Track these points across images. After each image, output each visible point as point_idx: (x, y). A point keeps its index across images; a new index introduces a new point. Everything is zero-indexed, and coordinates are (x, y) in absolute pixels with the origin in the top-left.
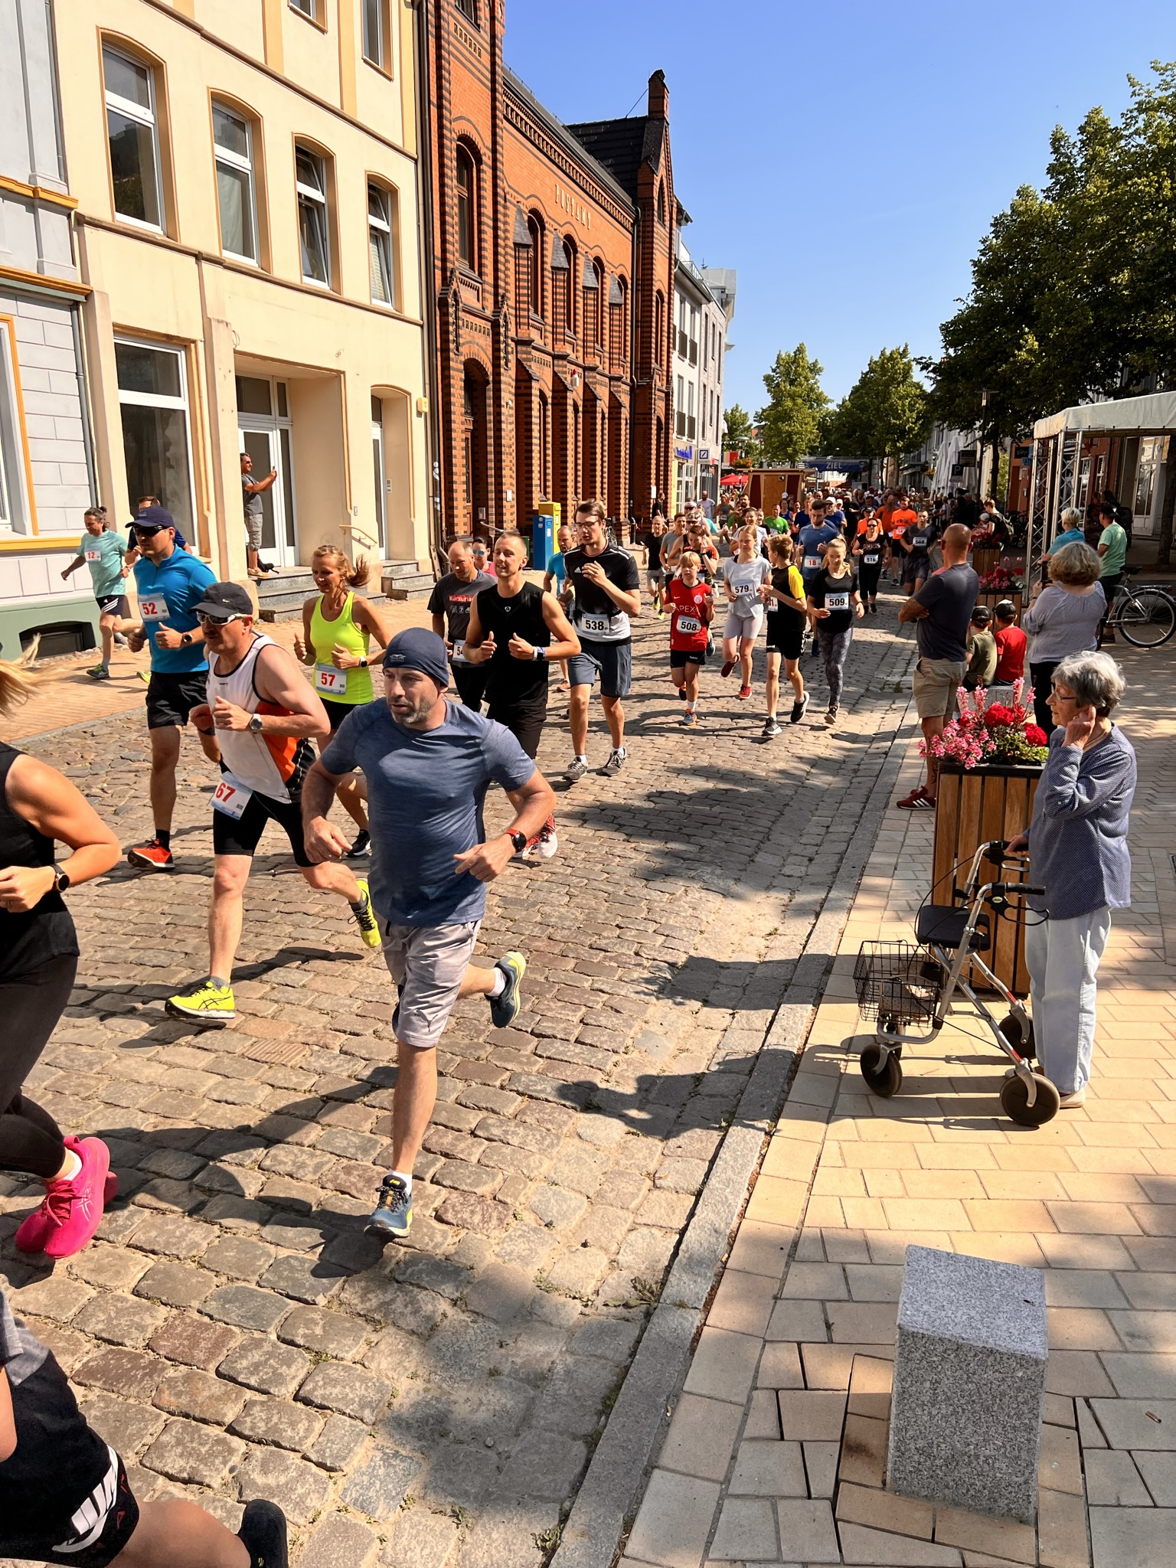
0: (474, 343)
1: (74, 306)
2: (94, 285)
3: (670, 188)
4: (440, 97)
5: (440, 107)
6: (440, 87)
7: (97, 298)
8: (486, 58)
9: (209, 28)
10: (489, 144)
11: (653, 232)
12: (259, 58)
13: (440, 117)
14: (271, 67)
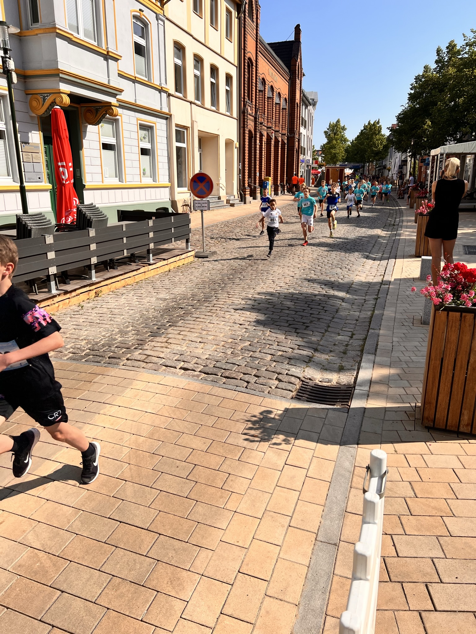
0: (251, 125)
1: (166, 119)
2: (172, 113)
3: (301, 66)
4: (244, 46)
5: (244, 50)
6: (244, 43)
7: (173, 116)
8: (255, 31)
9: (195, 36)
10: (255, 59)
11: (296, 82)
12: (203, 42)
13: (244, 53)
14: (206, 44)
